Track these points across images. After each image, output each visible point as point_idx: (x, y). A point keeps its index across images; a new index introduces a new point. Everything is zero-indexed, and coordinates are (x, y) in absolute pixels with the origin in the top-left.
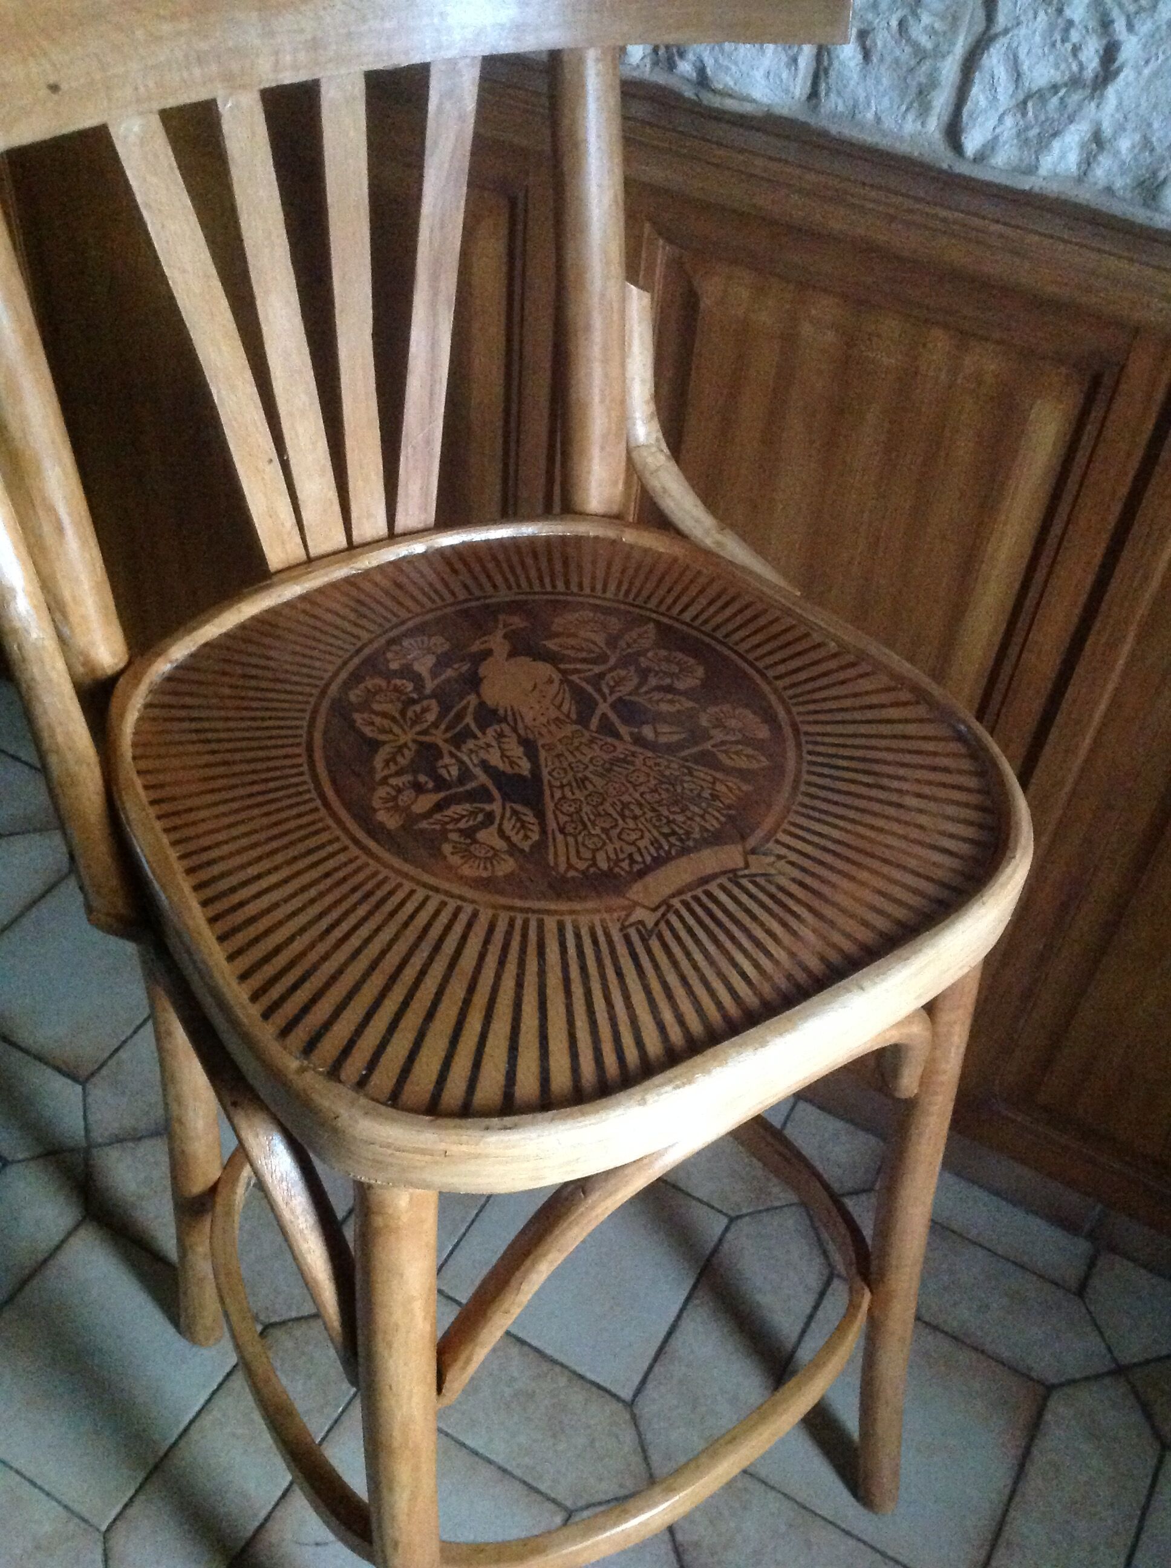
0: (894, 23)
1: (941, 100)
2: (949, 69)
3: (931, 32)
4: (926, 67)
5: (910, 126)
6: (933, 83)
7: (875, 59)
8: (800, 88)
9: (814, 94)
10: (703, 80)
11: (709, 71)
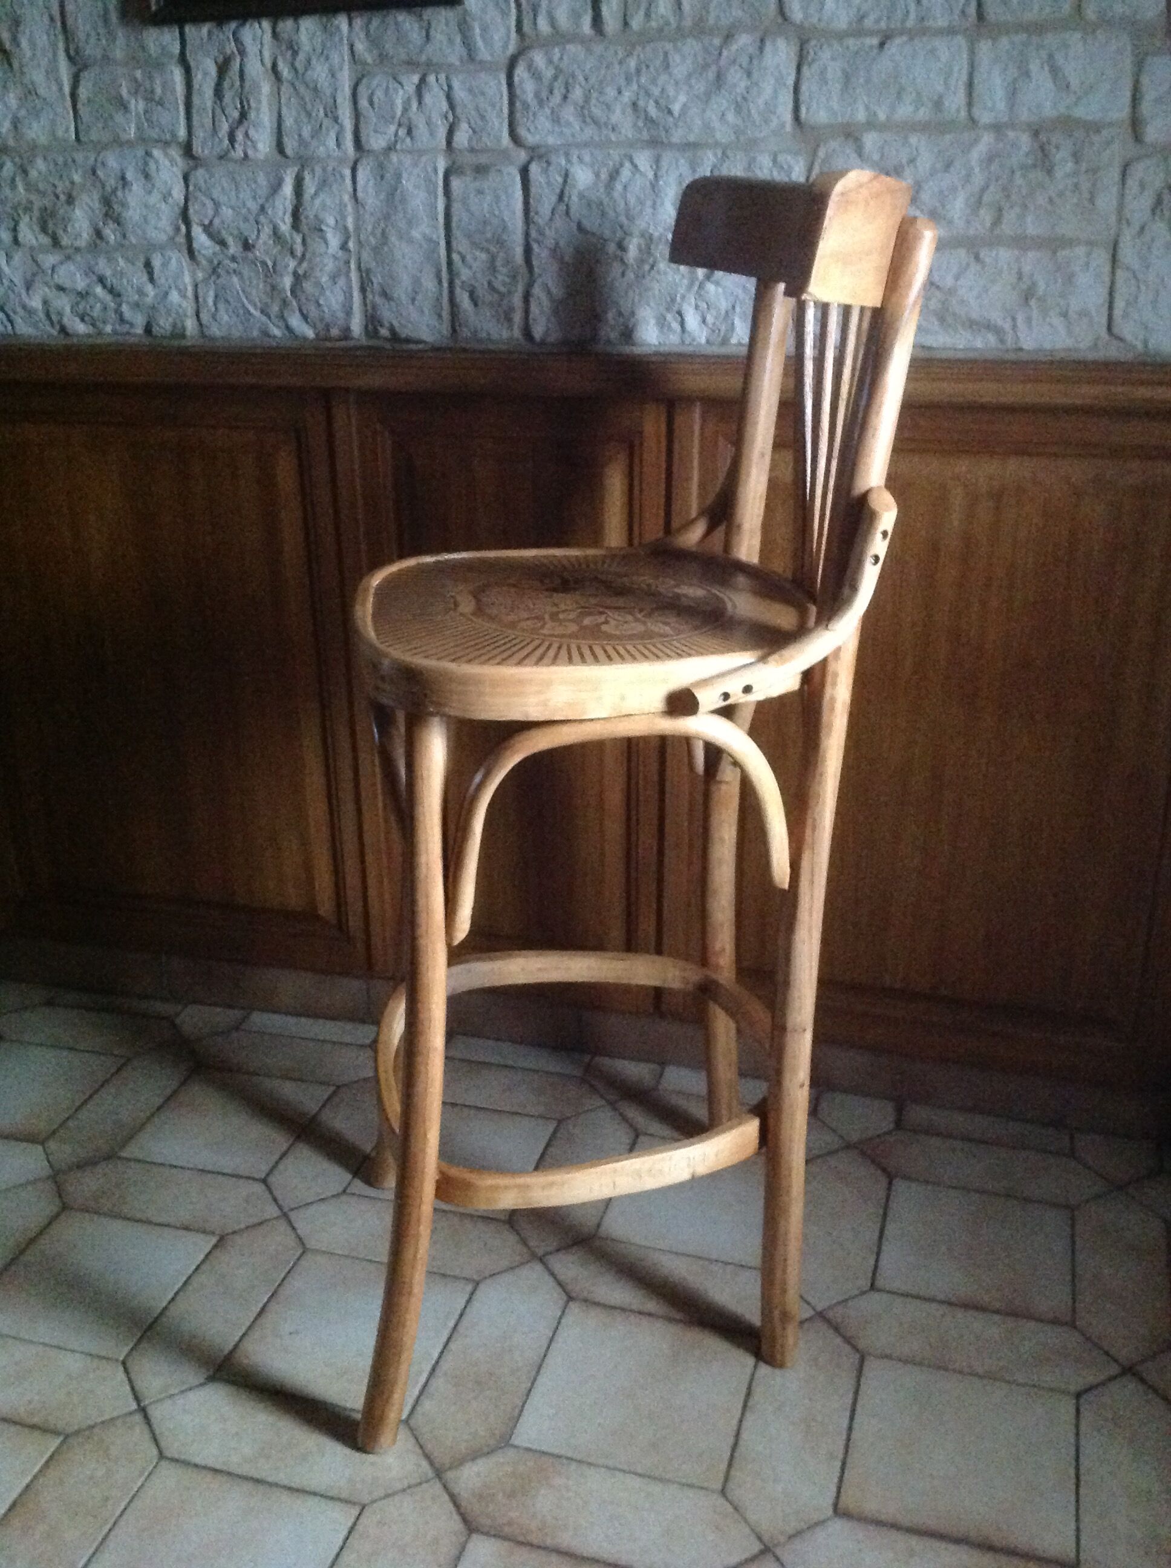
0: (486, 283)
1: (518, 317)
2: (517, 300)
3: (504, 284)
4: (505, 302)
5: (505, 334)
6: (511, 309)
7: (480, 303)
8: (445, 329)
9: (454, 331)
10: (395, 336)
11: (397, 329)
